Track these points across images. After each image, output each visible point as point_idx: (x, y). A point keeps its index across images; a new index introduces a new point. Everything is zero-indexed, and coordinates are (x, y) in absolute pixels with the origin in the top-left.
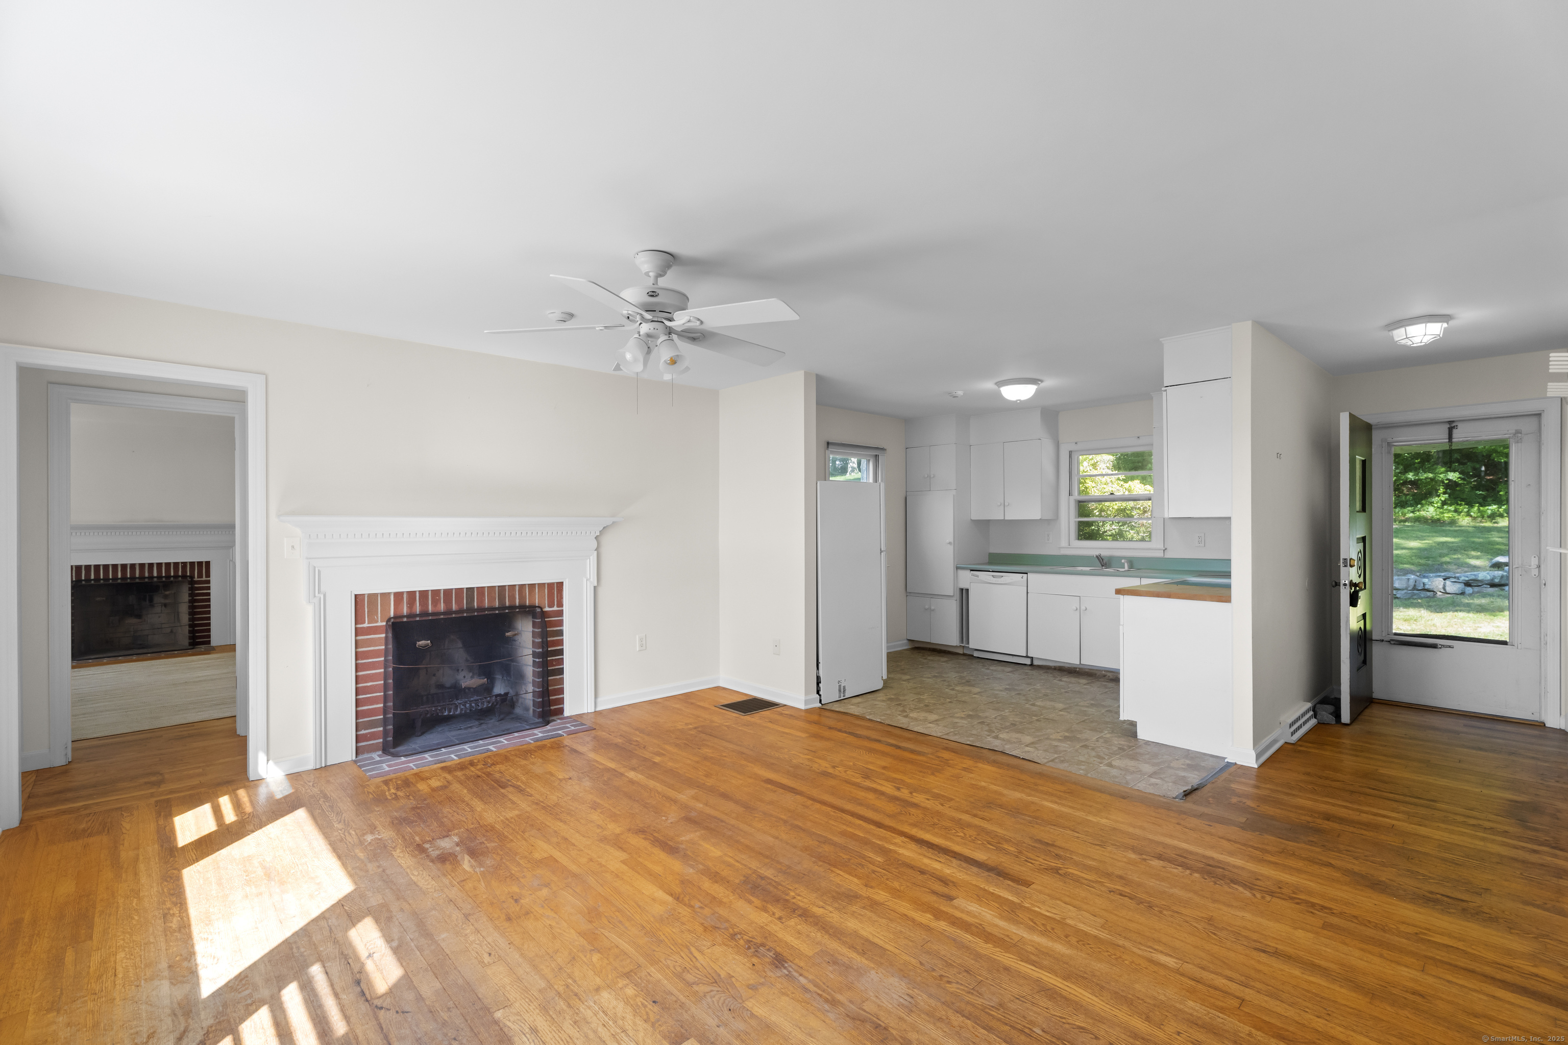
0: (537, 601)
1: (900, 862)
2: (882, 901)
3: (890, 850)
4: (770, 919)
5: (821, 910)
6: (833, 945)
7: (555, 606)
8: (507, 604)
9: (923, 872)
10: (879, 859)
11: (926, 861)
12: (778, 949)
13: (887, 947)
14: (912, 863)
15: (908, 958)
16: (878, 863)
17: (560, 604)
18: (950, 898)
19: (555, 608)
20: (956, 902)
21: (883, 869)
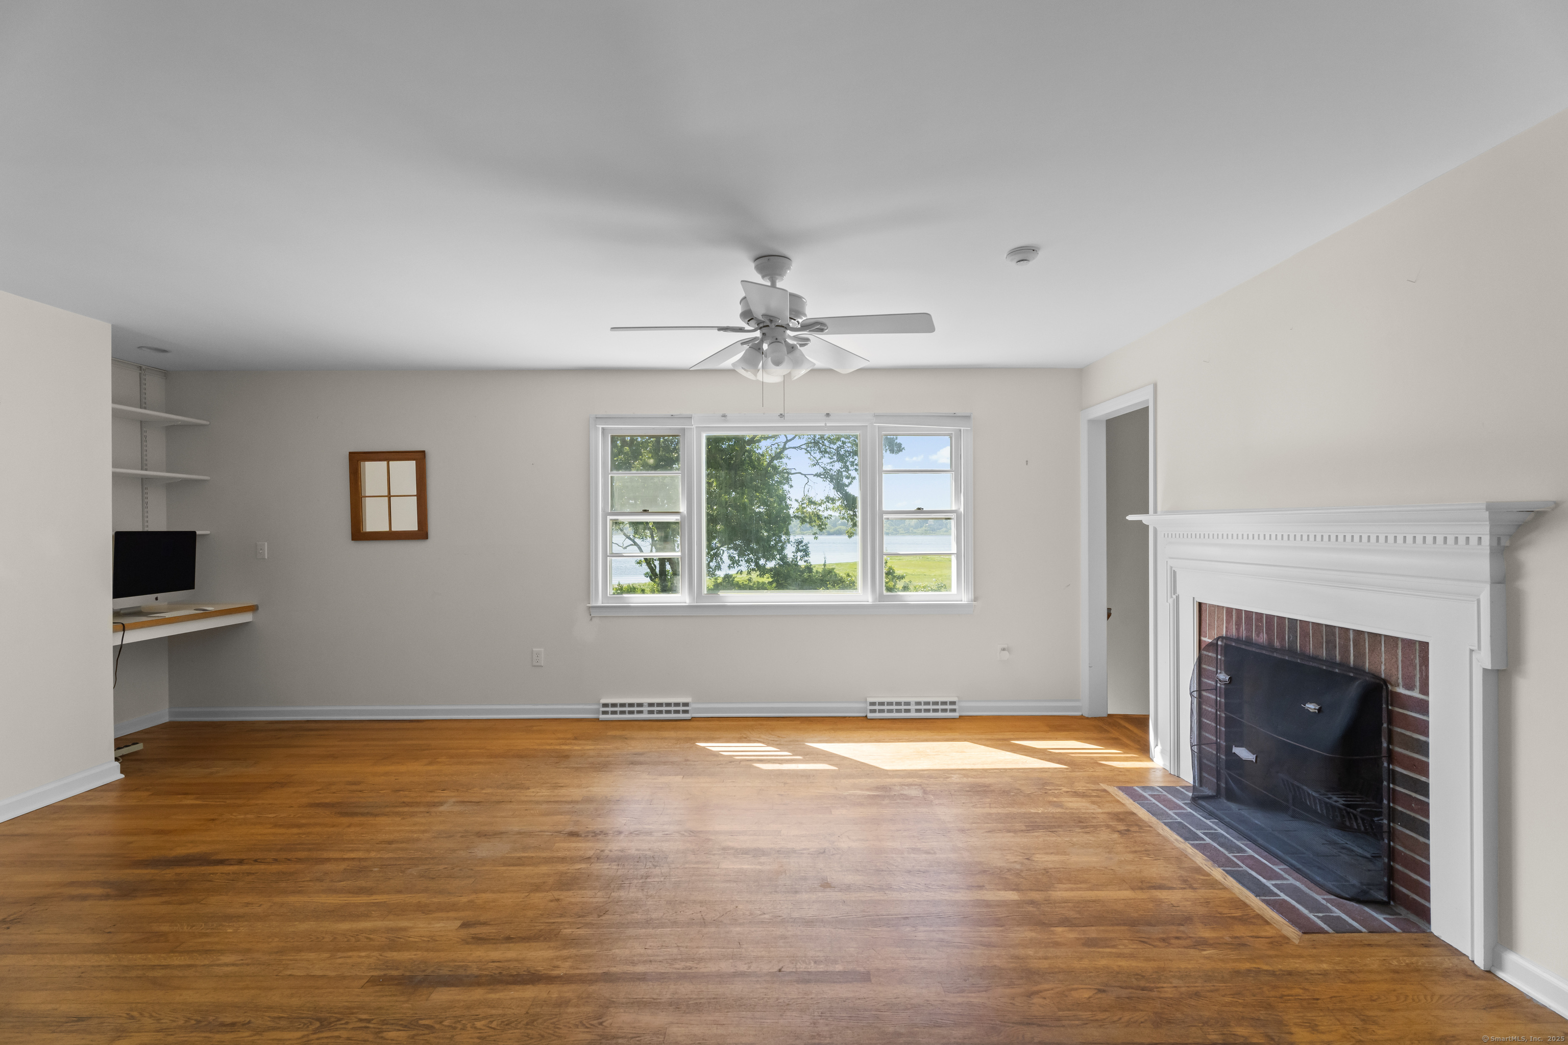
0: (1383, 667)
1: (542, 939)
2: (532, 894)
3: (564, 949)
4: (609, 848)
5: (579, 867)
6: (544, 854)
7: (1417, 690)
8: (1338, 658)
9: (509, 939)
10: (569, 931)
11: (511, 954)
12: (580, 838)
13: (504, 868)
14: (527, 944)
15: (484, 868)
16: (566, 926)
17: (1425, 690)
18: (465, 925)
19: (1416, 694)
20: (459, 923)
21: (554, 923)
